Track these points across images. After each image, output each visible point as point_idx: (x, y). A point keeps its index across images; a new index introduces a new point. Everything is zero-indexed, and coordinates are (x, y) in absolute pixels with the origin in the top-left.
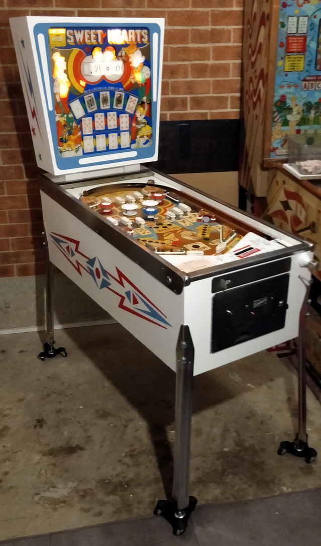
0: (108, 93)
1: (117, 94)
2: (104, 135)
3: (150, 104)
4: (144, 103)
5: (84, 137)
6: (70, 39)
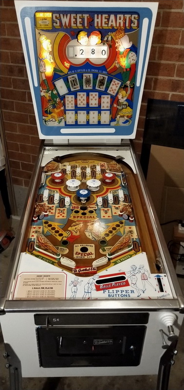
0: (91, 75)
1: (100, 76)
2: (85, 112)
4: (127, 87)
5: (67, 112)
6: (56, 23)
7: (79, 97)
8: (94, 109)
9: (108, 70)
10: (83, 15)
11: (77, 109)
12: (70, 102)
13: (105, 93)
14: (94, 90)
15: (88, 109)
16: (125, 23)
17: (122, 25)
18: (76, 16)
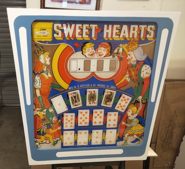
0: (97, 91)
1: (107, 92)
2: (87, 131)
3: (146, 103)
4: (139, 102)
5: (64, 132)
6: (58, 34)
7: (80, 115)
8: (98, 128)
9: (117, 85)
10: (91, 25)
11: (77, 129)
12: (69, 121)
13: (113, 109)
14: (99, 107)
15: (90, 128)
16: (139, 35)
17: (136, 36)
18: (82, 26)
